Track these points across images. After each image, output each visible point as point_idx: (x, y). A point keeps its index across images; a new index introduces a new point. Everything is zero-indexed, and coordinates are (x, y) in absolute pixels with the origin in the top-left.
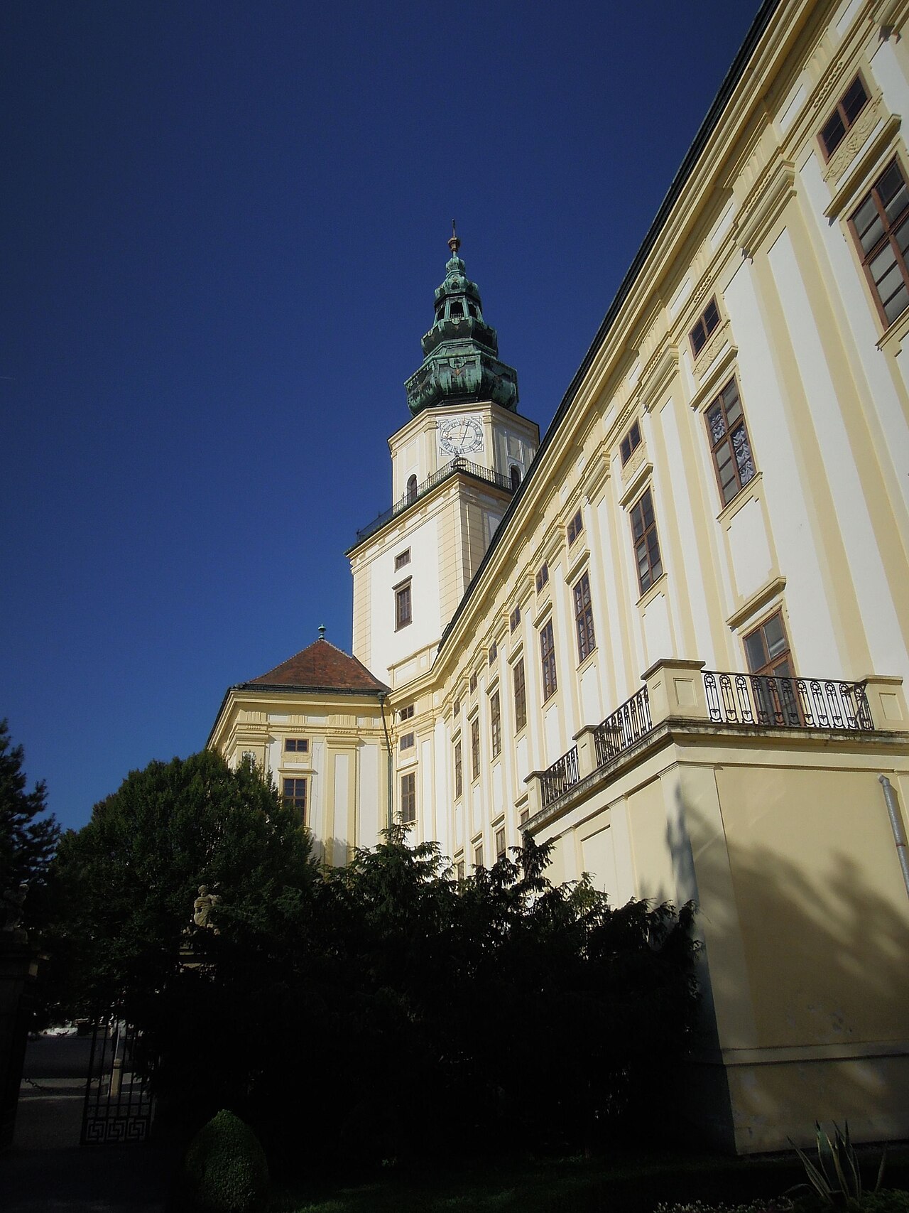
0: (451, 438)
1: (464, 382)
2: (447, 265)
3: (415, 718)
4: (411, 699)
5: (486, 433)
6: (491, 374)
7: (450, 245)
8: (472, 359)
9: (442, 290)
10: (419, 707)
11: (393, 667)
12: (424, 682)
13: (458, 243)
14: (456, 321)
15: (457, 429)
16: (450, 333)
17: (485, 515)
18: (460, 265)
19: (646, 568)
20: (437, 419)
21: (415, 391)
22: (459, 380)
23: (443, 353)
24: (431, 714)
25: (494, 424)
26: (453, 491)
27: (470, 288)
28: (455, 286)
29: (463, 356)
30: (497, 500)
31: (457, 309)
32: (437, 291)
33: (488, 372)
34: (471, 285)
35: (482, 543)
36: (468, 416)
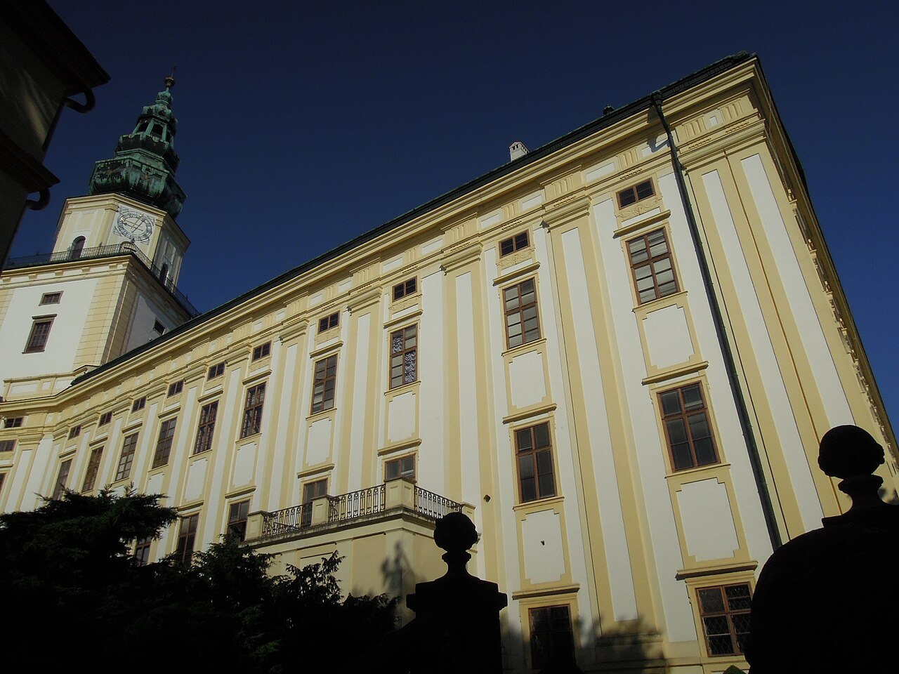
0: (126, 224)
1: (148, 187)
2: (160, 94)
3: (22, 429)
4: (24, 412)
5: (155, 232)
6: (170, 191)
7: (166, 81)
8: (161, 174)
9: (150, 110)
10: (27, 421)
11: (11, 381)
12: (44, 403)
13: (173, 83)
14: (156, 139)
15: (134, 220)
16: (147, 145)
17: (138, 293)
18: (169, 100)
19: (320, 399)
20: (120, 205)
21: (104, 173)
22: (145, 183)
23: (137, 157)
24: (40, 429)
25: (163, 229)
26: (120, 266)
27: (172, 121)
28: (162, 113)
29: (154, 168)
30: (149, 285)
31: (156, 130)
32: (146, 108)
33: (168, 188)
34: (174, 119)
35: (129, 313)
36: (146, 214)
